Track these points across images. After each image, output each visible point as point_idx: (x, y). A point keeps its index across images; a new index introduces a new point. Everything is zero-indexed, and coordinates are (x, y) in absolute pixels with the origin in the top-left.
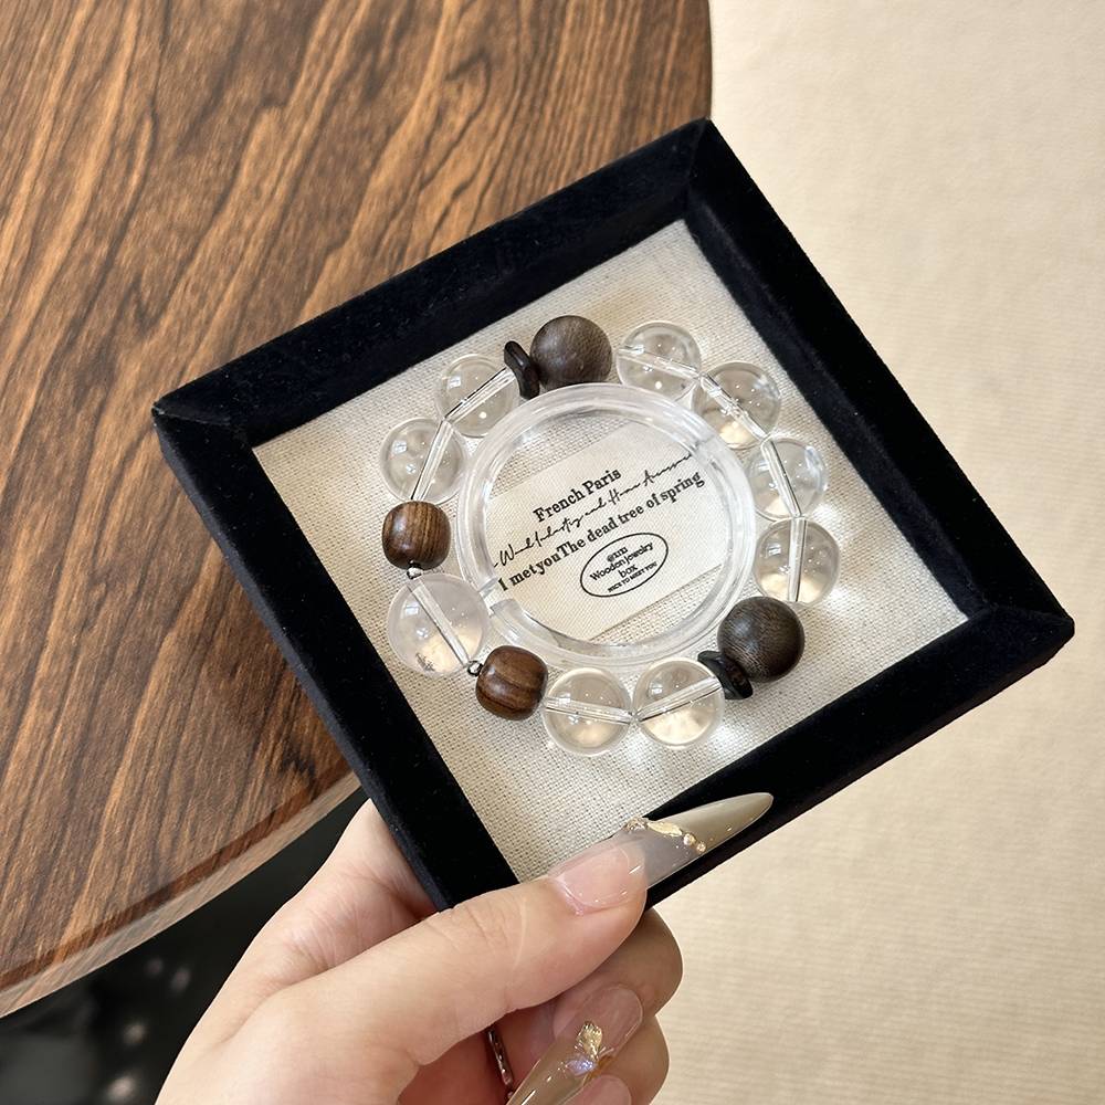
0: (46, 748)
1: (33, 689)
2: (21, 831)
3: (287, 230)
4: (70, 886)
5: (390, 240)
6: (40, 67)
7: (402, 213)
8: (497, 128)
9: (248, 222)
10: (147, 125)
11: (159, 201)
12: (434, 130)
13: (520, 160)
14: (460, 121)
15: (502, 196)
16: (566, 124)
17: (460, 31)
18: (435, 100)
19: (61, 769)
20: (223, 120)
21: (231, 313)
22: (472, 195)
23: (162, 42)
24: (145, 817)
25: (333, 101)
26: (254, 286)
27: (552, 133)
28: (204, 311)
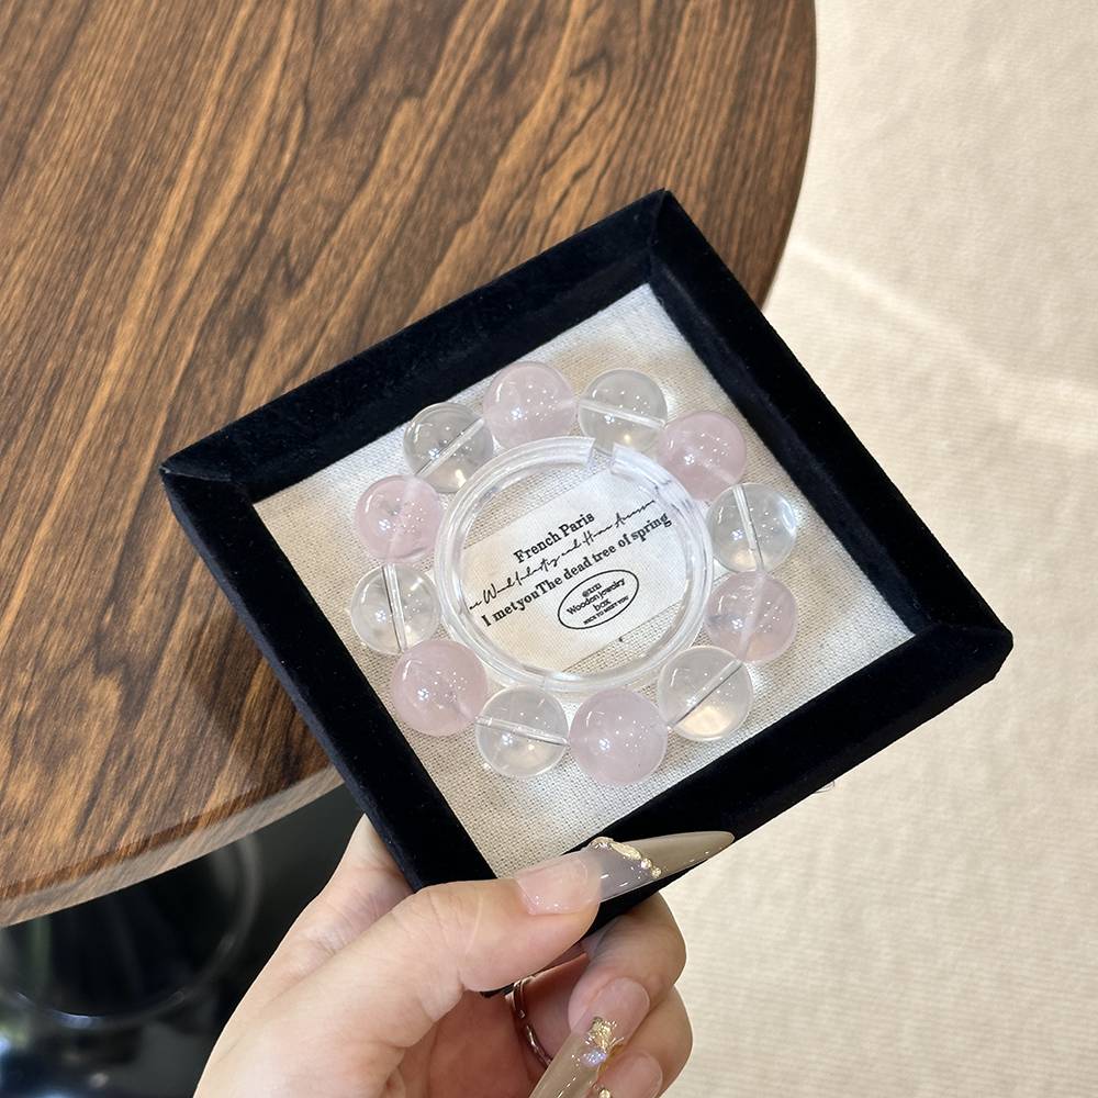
0: (196, 645)
1: (186, 595)
2: (171, 715)
3: (421, 207)
4: (214, 763)
5: (513, 219)
6: (206, 58)
7: (525, 194)
8: (615, 120)
9: (386, 199)
10: (300, 111)
11: (309, 177)
12: (557, 120)
13: (635, 149)
14: (581, 113)
15: (618, 180)
16: (678, 118)
17: (585, 33)
18: (558, 95)
19: (208, 664)
20: (367, 108)
21: (369, 277)
22: (590, 179)
23: (314, 39)
24: (280, 708)
25: (467, 93)
26: (391, 253)
27: (665, 126)
28: (345, 274)
